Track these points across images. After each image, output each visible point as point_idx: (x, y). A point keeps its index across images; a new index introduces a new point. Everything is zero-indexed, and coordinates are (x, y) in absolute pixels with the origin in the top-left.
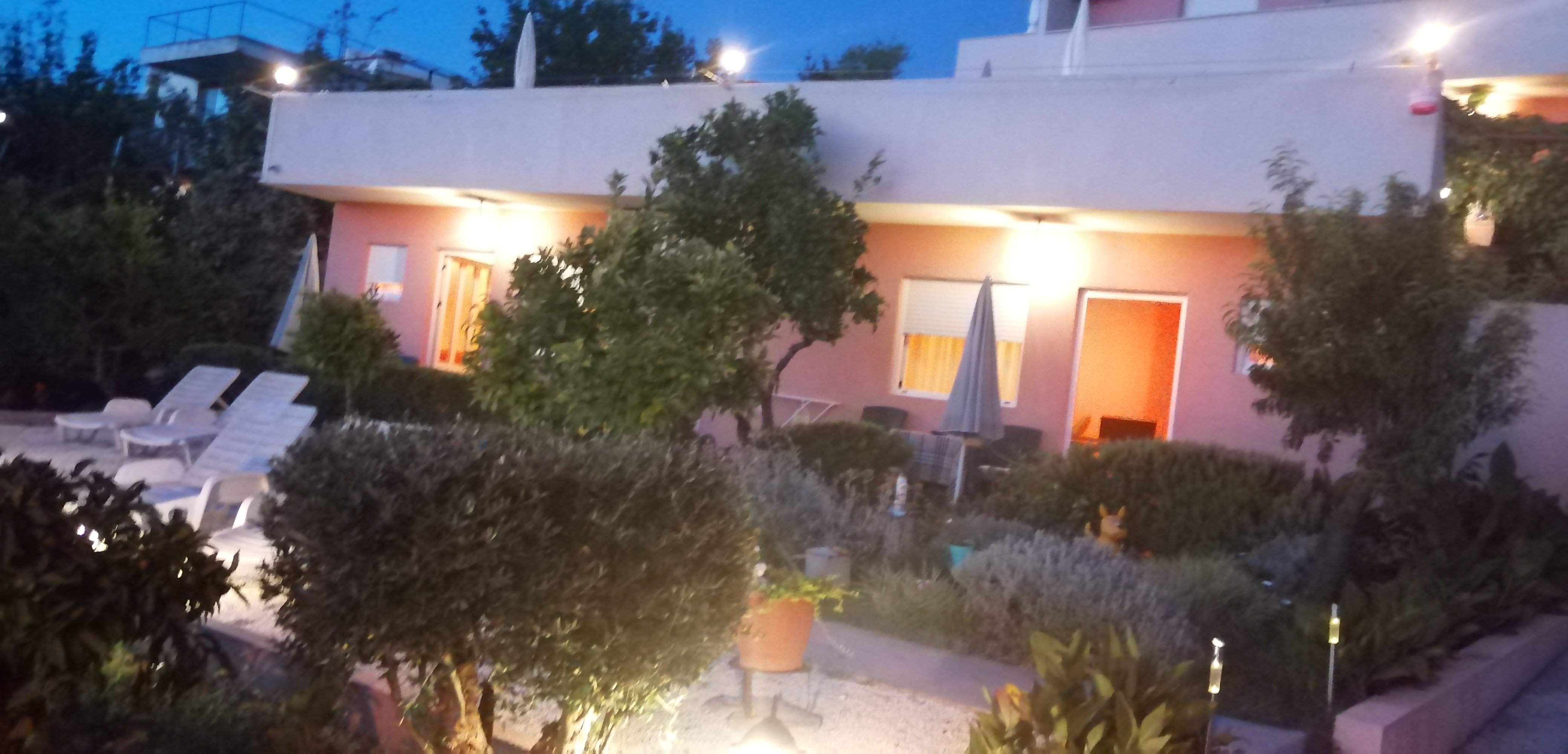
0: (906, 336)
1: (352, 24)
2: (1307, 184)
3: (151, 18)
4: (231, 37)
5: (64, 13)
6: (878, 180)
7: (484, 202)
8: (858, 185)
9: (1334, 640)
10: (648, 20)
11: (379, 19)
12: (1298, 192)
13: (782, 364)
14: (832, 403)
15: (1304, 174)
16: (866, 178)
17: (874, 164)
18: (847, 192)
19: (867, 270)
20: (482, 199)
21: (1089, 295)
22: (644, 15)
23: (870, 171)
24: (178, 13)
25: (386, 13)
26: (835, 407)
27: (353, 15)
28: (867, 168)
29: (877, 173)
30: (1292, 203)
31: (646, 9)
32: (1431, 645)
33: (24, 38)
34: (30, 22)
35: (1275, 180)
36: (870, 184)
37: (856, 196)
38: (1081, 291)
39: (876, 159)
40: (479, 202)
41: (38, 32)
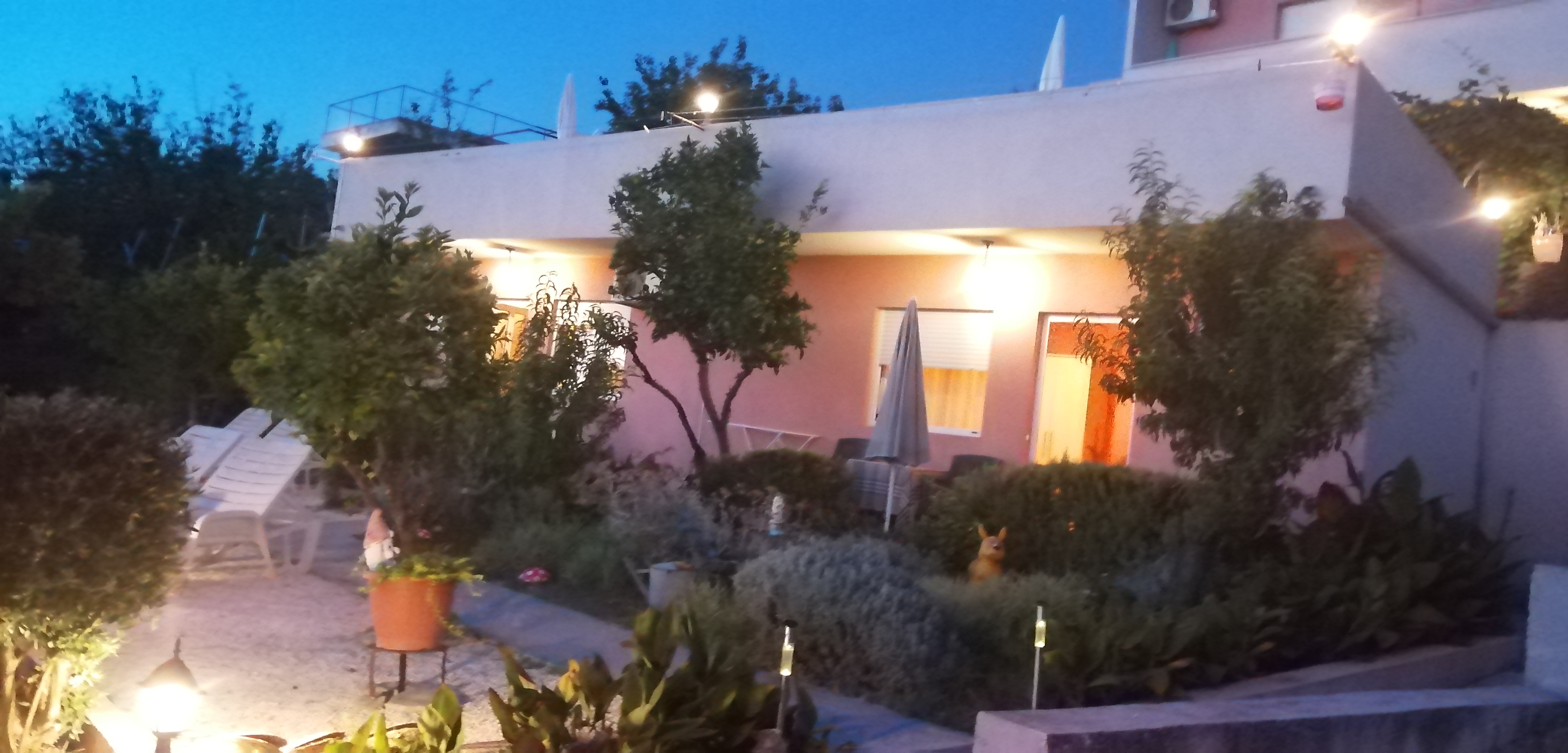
0: (883, 367)
1: (453, 96)
2: (1169, 186)
3: (332, 105)
4: (393, 120)
5: (251, 105)
6: (824, 210)
7: (512, 252)
8: (804, 216)
9: (1040, 644)
10: (768, 82)
11: (477, 91)
12: (1161, 194)
13: (732, 394)
14: (812, 436)
15: (1168, 176)
16: (811, 208)
17: (819, 193)
18: (793, 224)
19: (801, 298)
20: (510, 249)
21: (1052, 319)
22: (764, 77)
23: (814, 201)
24: (352, 100)
25: (482, 85)
26: (814, 440)
27: (454, 89)
28: (812, 197)
29: (822, 202)
30: (1153, 208)
31: (766, 72)
32: (1176, 658)
33: (216, 128)
34: (222, 114)
35: (1137, 184)
36: (815, 215)
37: (803, 226)
38: (1042, 316)
39: (820, 188)
40: (508, 251)
41: (229, 121)
